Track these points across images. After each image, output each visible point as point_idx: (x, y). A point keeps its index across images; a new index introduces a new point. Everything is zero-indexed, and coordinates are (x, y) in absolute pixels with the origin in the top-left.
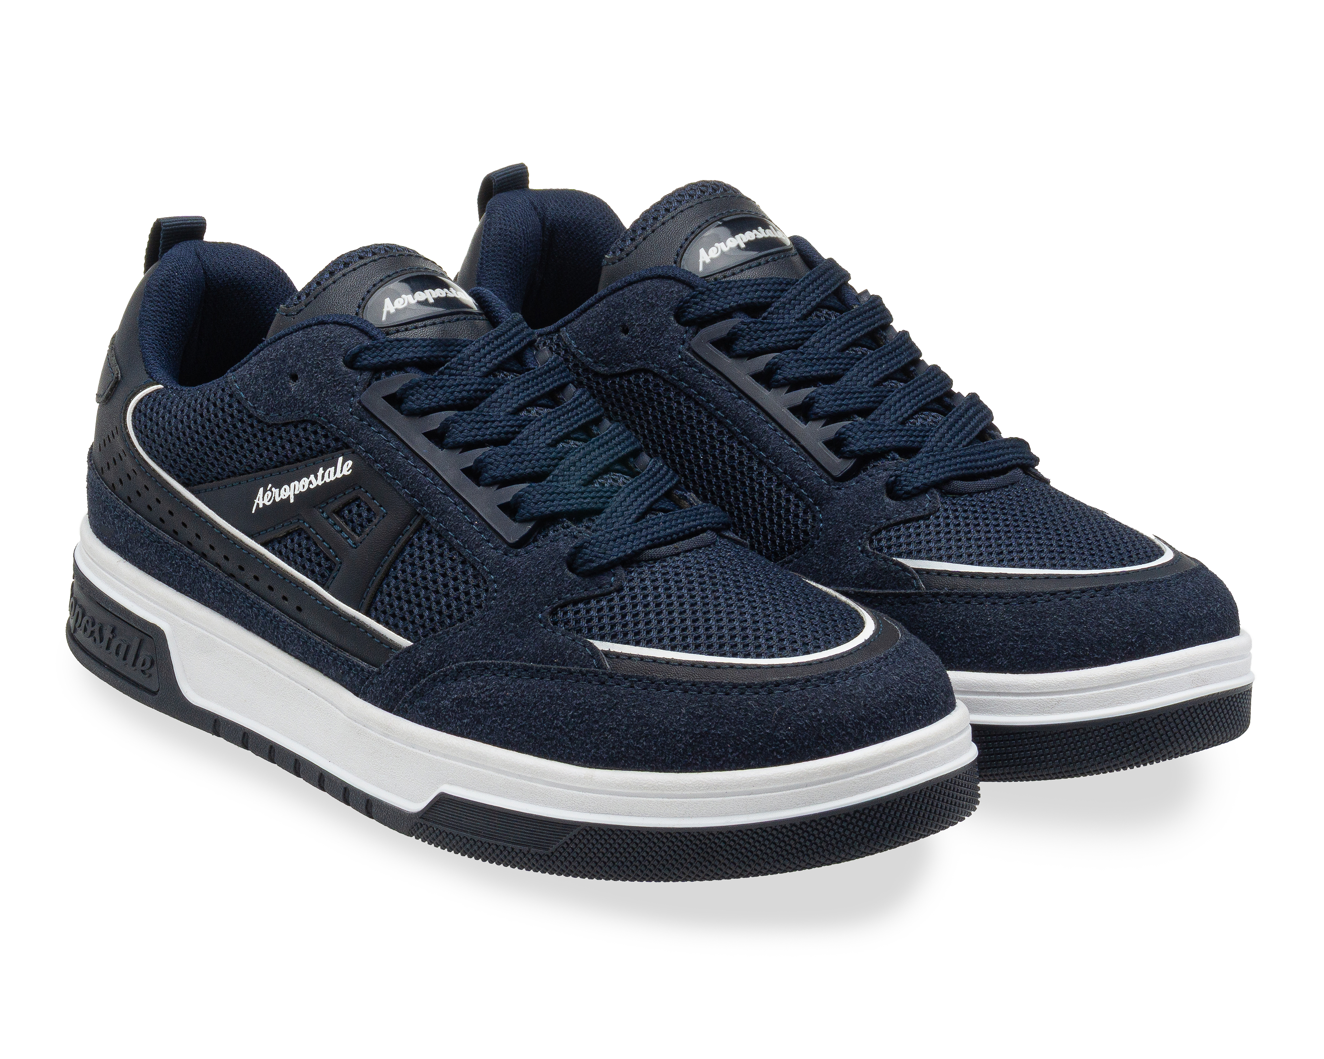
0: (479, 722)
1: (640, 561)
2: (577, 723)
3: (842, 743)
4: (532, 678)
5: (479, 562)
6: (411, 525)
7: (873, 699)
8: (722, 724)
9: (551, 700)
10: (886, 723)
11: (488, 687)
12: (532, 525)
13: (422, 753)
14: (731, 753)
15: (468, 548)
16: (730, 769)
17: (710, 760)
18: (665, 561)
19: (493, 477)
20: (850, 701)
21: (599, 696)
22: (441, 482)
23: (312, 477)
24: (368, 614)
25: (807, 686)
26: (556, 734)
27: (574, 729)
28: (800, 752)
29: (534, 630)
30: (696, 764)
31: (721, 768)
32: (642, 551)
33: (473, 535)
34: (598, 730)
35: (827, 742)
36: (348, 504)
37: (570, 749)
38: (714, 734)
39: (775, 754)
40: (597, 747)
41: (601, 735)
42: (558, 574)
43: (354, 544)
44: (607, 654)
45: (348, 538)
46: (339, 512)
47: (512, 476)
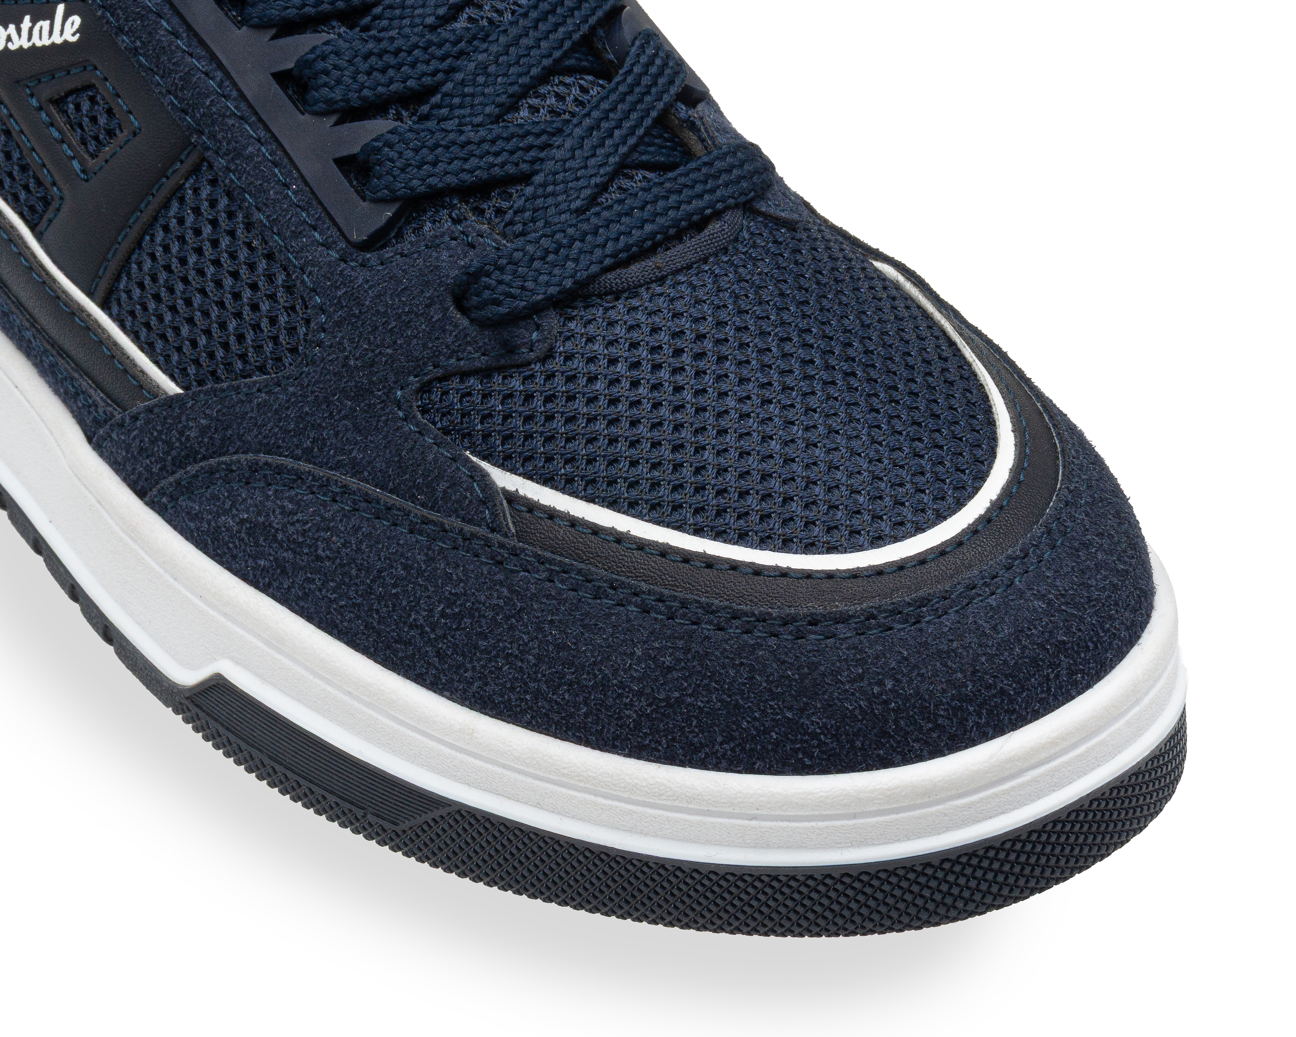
0: (284, 573)
1: (590, 296)
2: (450, 628)
3: (926, 742)
4: (378, 518)
5: (295, 266)
6: (182, 162)
7: (991, 658)
8: (707, 687)
9: (408, 573)
10: (1011, 702)
11: (299, 516)
12: (394, 210)
13: (189, 595)
14: (721, 744)
15: (278, 234)
16: (717, 768)
17: (683, 748)
18: (637, 295)
19: (329, 101)
20: (946, 665)
21: (490, 588)
22: (235, 94)
23: (12, 27)
24: (105, 306)
25: (870, 629)
26: (414, 637)
27: (445, 636)
28: (847, 756)
29: (386, 422)
30: (657, 750)
31: (703, 765)
32: (593, 278)
33: (287, 211)
34: (486, 651)
35: (898, 742)
36: (76, 91)
37: (437, 669)
38: (690, 704)
39: (800, 756)
40: (484, 680)
41: (490, 660)
42: (436, 318)
43: (84, 171)
44: (512, 498)
45: (74, 158)
46: (59, 102)
47: (364, 99)
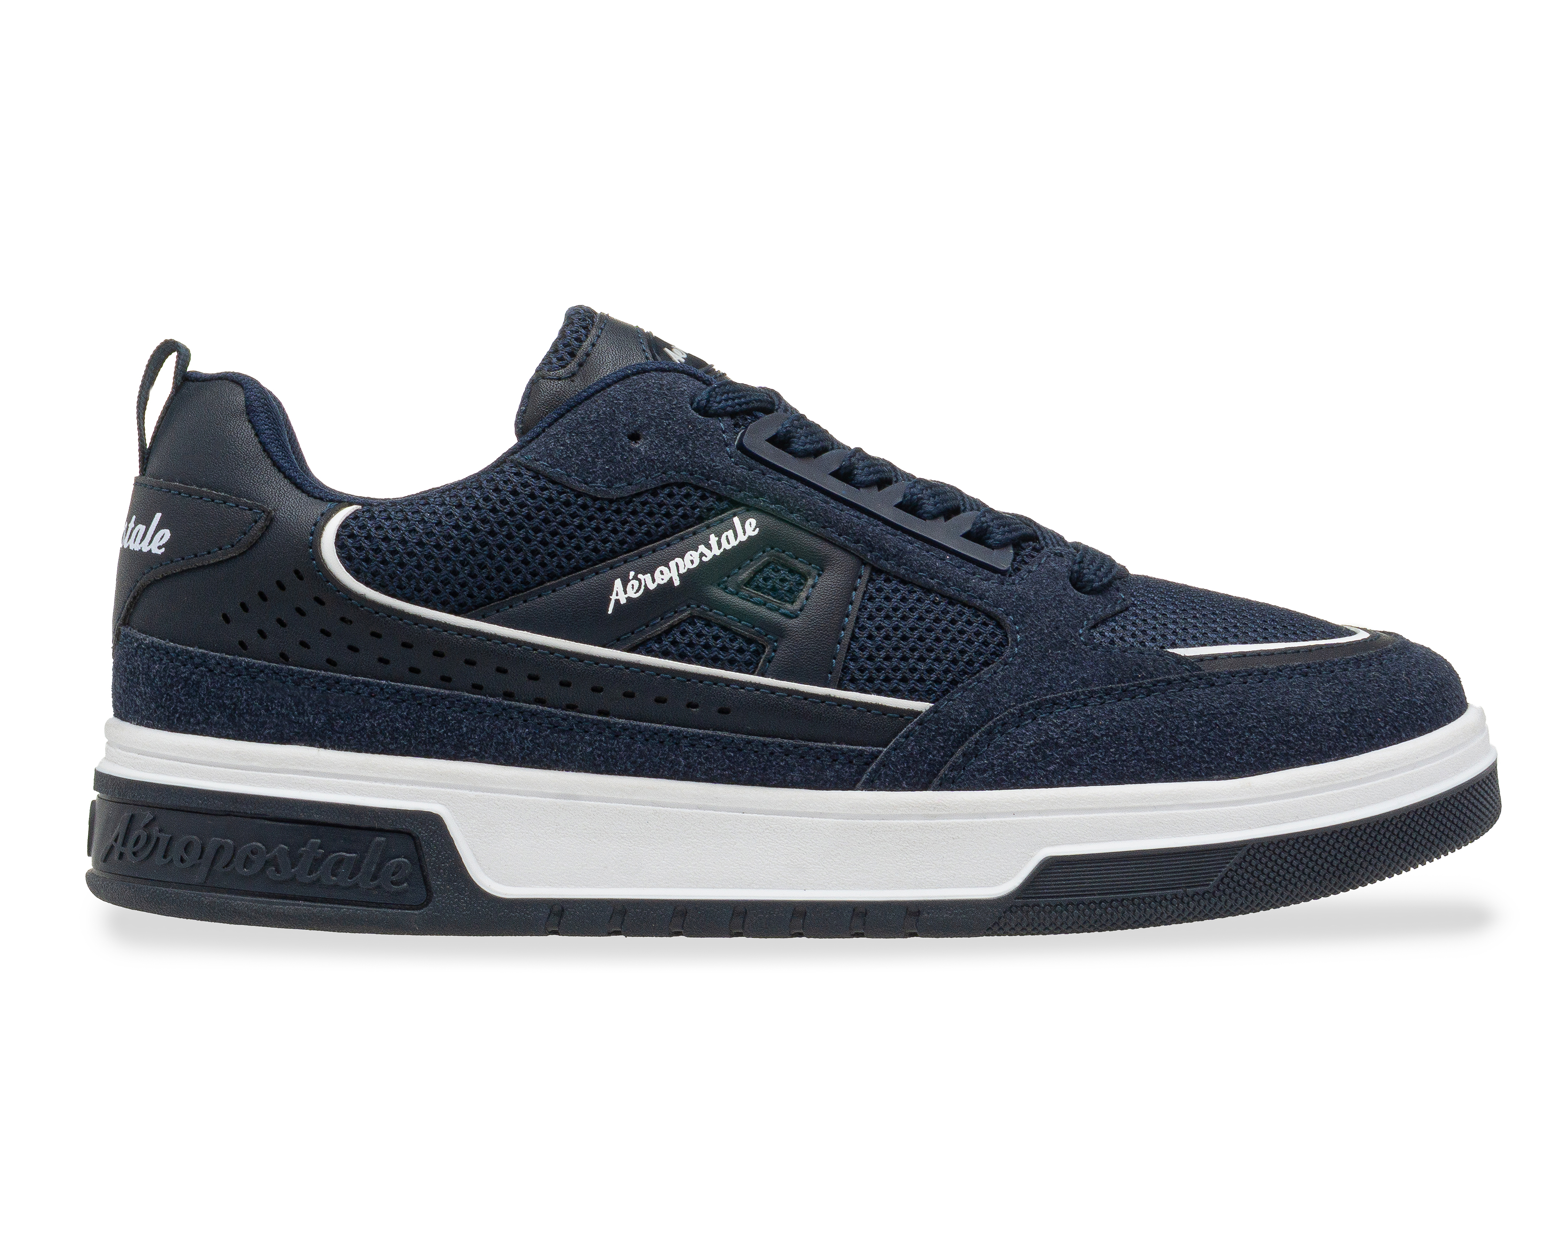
0: (1072, 764)
2: (1207, 732)
4: (1122, 699)
6: (860, 577)
11: (1069, 723)
12: (1012, 549)
13: (1003, 819)
15: (954, 585)
17: (1365, 740)
22: (880, 522)
23: (702, 548)
24: (842, 687)
26: (1184, 750)
29: (1086, 654)
33: (953, 570)
36: (760, 571)
40: (1240, 752)
41: (1240, 737)
43: (790, 614)
45: (779, 609)
46: (750, 582)
